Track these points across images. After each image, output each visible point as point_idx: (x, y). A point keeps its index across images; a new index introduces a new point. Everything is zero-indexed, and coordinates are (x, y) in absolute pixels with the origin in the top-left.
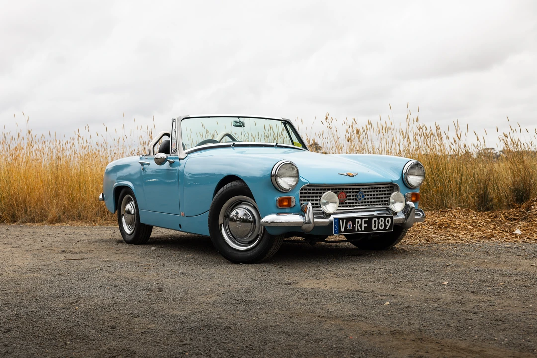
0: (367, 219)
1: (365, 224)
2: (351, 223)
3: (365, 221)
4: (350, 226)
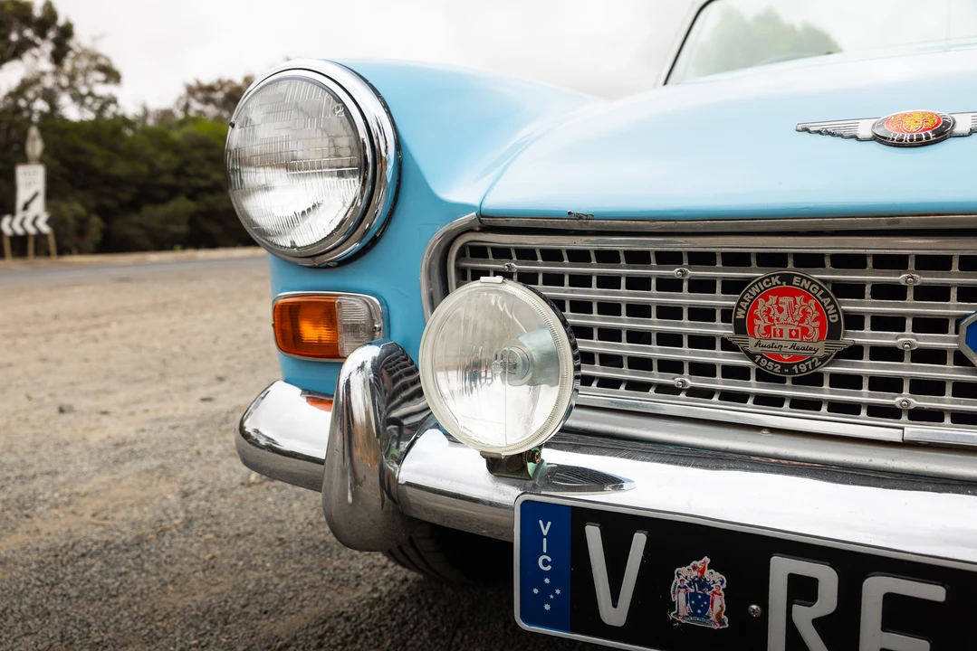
0: (936, 593)
2: (715, 577)
4: (700, 603)
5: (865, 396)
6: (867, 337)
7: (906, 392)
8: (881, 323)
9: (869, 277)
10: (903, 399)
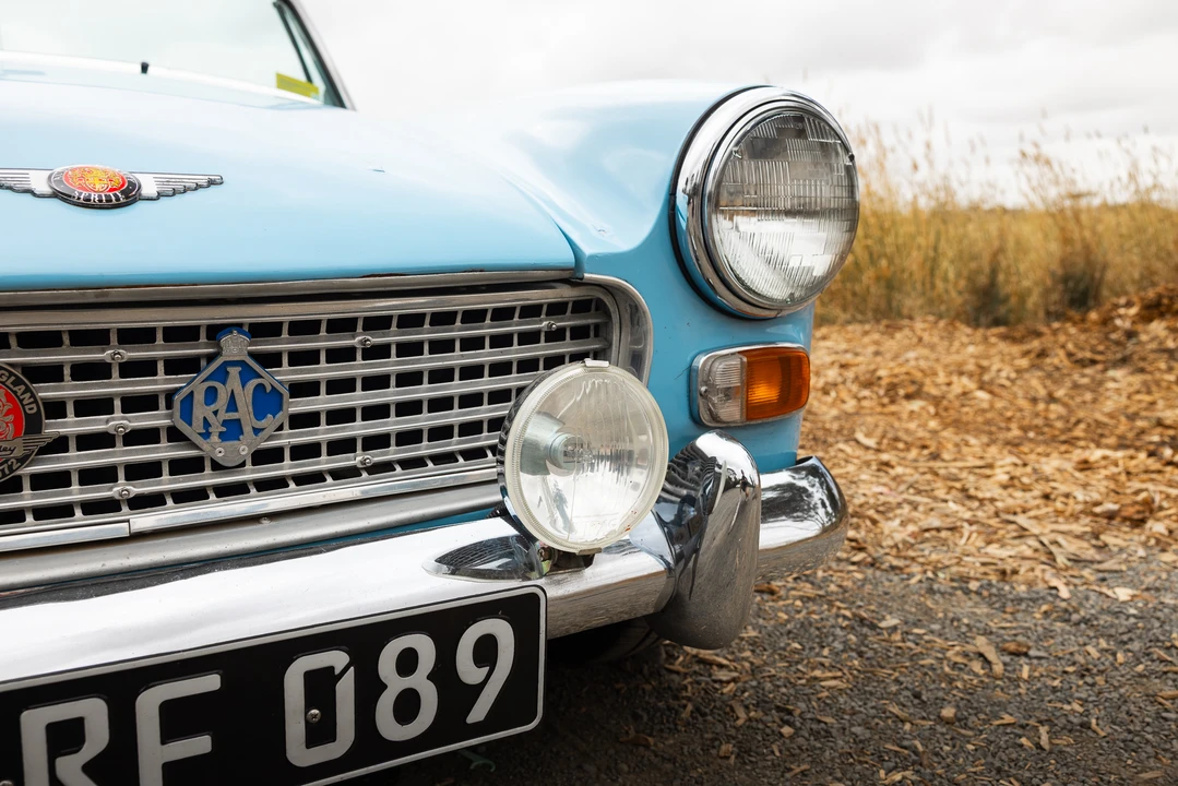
1: (167, 735)
3: (168, 709)
5: (76, 493)
6: (72, 425)
7: (121, 480)
8: (86, 407)
9: (67, 356)
10: (122, 488)
